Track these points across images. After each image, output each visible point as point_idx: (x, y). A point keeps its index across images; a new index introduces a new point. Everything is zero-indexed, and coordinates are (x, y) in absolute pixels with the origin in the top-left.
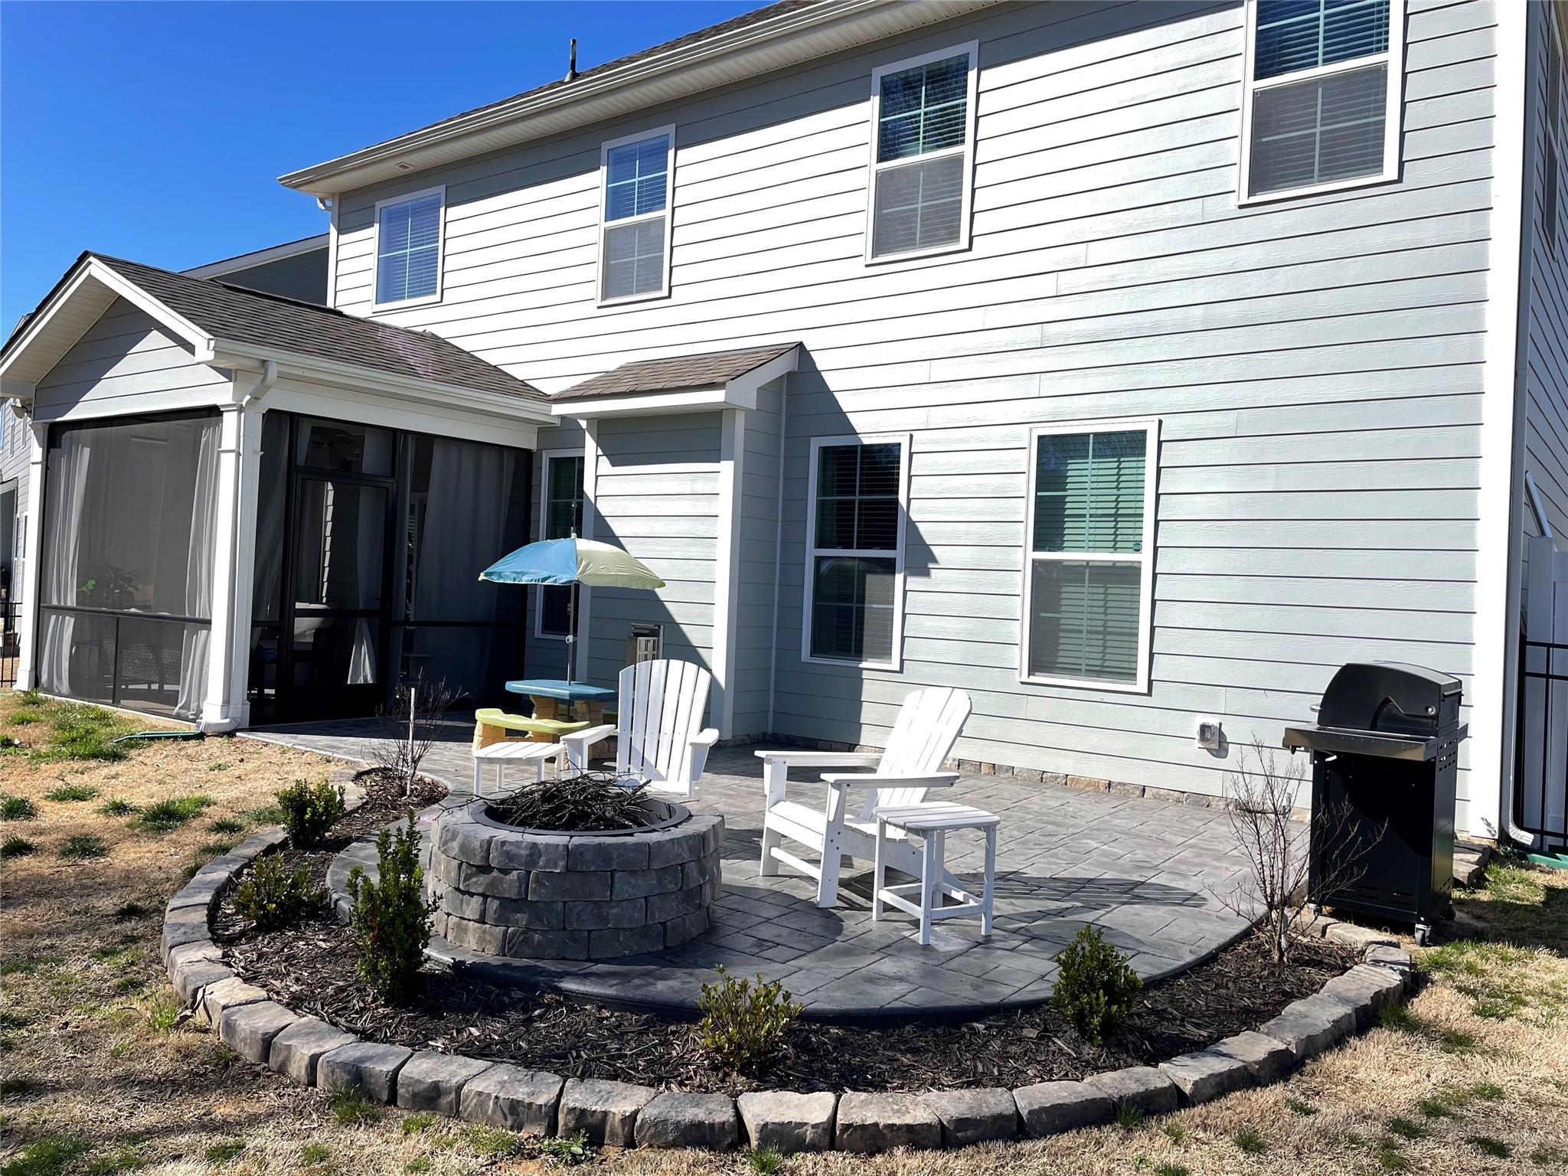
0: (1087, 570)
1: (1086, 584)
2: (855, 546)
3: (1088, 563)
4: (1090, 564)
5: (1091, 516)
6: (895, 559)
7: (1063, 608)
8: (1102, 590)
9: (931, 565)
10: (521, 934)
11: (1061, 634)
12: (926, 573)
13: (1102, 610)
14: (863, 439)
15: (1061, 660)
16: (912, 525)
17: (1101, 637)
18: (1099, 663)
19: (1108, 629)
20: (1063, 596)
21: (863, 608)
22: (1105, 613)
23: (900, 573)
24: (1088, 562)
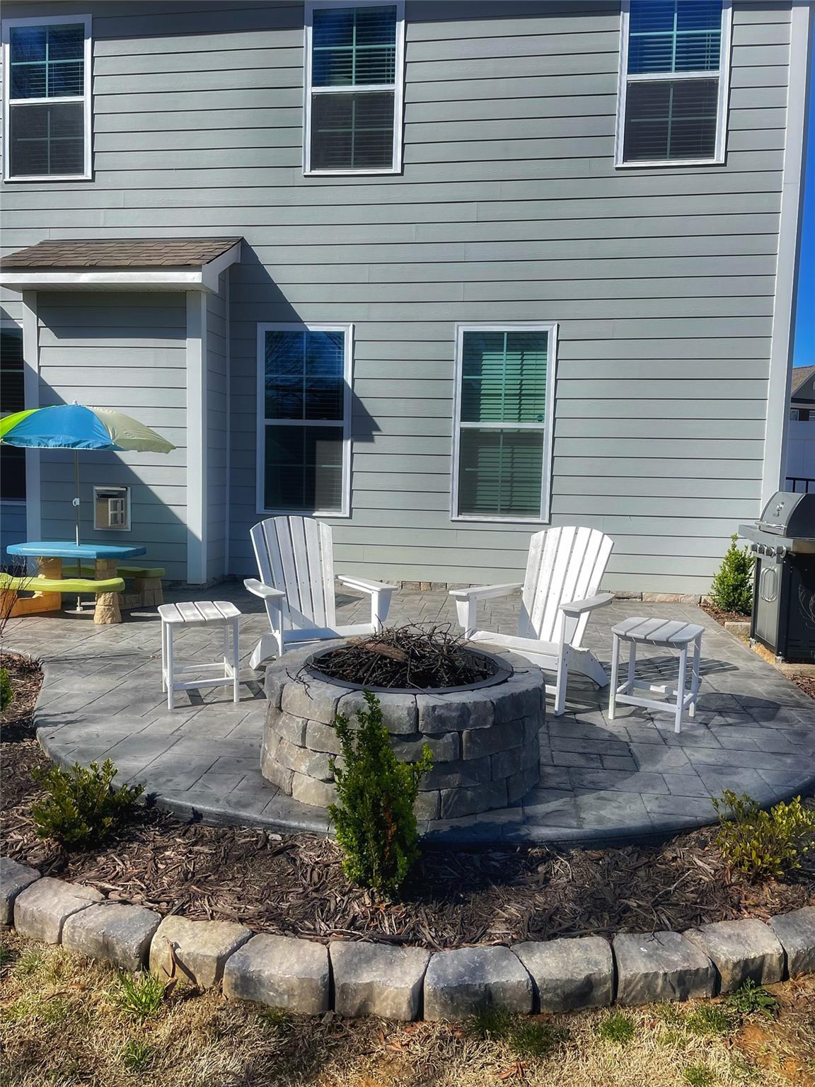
0: (502, 436)
1: (501, 446)
2: (304, 417)
3: (502, 431)
4: (504, 431)
5: (506, 395)
6: (342, 428)
7: (480, 464)
8: (510, 450)
9: (374, 433)
10: (455, 794)
11: (479, 484)
12: (370, 439)
13: (510, 465)
14: (309, 327)
15: (478, 502)
16: (356, 401)
17: (509, 484)
18: (508, 503)
19: (515, 479)
20: (480, 455)
21: (315, 468)
22: (512, 467)
23: (347, 439)
24: (502, 429)
